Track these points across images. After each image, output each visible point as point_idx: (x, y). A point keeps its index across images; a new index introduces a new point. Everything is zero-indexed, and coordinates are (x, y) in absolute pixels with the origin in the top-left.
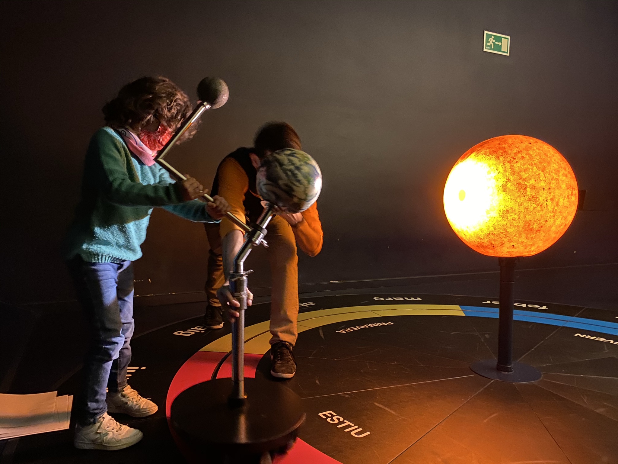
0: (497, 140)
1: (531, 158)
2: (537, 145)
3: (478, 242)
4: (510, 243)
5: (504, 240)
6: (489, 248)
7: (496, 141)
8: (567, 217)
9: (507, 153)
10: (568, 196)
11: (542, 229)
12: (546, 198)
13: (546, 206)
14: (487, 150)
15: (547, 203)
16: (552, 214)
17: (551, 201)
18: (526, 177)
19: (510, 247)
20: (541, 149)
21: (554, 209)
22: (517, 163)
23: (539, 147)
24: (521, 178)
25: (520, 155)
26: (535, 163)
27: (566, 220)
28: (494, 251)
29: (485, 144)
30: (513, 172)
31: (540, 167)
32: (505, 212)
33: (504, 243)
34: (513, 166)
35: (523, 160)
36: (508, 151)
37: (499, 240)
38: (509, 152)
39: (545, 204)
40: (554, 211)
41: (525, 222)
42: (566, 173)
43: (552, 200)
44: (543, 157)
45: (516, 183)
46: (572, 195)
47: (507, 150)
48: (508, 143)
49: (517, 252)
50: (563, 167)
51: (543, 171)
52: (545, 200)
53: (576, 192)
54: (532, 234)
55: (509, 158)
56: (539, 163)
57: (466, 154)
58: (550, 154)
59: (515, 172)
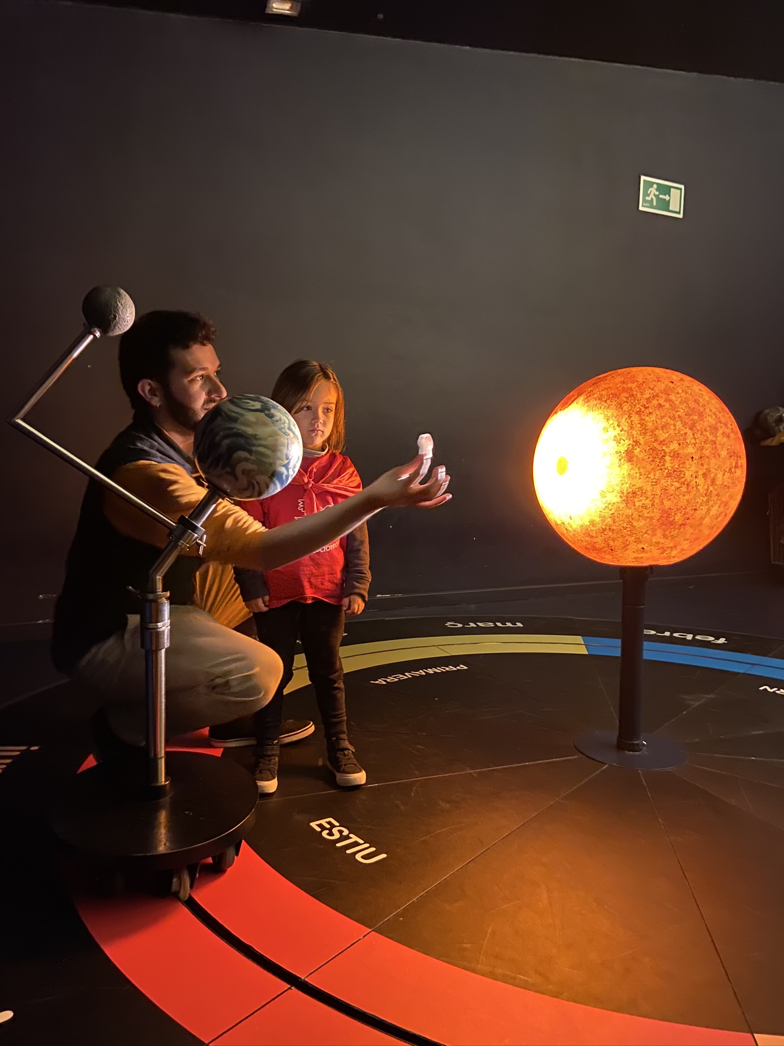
0: (620, 374)
1: (674, 407)
2: (683, 385)
3: (588, 541)
4: (638, 544)
5: (629, 539)
6: (604, 552)
7: (617, 378)
8: (727, 503)
9: (634, 398)
10: (730, 469)
11: (688, 521)
12: (695, 472)
13: (694, 486)
14: (604, 393)
15: (697, 480)
16: (705, 499)
17: (703, 477)
18: (664, 438)
19: (637, 550)
20: (689, 391)
21: (707, 490)
22: (651, 415)
23: (687, 389)
24: (656, 440)
25: (655, 402)
26: (679, 416)
27: (726, 507)
28: (612, 556)
29: (600, 381)
30: (644, 430)
31: (687, 422)
32: (631, 495)
33: (628, 545)
34: (644, 420)
35: (661, 409)
36: (636, 395)
37: (621, 540)
38: (639, 395)
39: (693, 483)
40: (708, 494)
41: (662, 511)
42: (727, 431)
43: (705, 475)
44: (692, 405)
45: (648, 448)
46: (736, 467)
47: (635, 393)
48: (637, 381)
49: (648, 559)
50: (723, 422)
51: (691, 429)
52: (695, 475)
53: (743, 462)
54: (673, 530)
55: (638, 406)
56: (686, 415)
57: (570, 398)
58: (703, 401)
59: (646, 430)
